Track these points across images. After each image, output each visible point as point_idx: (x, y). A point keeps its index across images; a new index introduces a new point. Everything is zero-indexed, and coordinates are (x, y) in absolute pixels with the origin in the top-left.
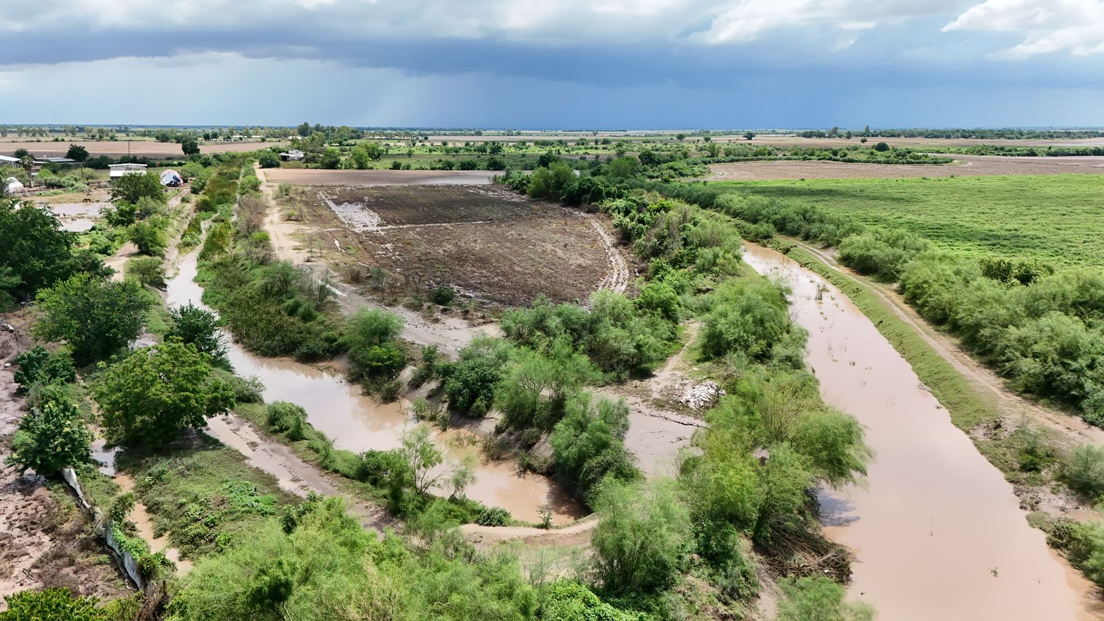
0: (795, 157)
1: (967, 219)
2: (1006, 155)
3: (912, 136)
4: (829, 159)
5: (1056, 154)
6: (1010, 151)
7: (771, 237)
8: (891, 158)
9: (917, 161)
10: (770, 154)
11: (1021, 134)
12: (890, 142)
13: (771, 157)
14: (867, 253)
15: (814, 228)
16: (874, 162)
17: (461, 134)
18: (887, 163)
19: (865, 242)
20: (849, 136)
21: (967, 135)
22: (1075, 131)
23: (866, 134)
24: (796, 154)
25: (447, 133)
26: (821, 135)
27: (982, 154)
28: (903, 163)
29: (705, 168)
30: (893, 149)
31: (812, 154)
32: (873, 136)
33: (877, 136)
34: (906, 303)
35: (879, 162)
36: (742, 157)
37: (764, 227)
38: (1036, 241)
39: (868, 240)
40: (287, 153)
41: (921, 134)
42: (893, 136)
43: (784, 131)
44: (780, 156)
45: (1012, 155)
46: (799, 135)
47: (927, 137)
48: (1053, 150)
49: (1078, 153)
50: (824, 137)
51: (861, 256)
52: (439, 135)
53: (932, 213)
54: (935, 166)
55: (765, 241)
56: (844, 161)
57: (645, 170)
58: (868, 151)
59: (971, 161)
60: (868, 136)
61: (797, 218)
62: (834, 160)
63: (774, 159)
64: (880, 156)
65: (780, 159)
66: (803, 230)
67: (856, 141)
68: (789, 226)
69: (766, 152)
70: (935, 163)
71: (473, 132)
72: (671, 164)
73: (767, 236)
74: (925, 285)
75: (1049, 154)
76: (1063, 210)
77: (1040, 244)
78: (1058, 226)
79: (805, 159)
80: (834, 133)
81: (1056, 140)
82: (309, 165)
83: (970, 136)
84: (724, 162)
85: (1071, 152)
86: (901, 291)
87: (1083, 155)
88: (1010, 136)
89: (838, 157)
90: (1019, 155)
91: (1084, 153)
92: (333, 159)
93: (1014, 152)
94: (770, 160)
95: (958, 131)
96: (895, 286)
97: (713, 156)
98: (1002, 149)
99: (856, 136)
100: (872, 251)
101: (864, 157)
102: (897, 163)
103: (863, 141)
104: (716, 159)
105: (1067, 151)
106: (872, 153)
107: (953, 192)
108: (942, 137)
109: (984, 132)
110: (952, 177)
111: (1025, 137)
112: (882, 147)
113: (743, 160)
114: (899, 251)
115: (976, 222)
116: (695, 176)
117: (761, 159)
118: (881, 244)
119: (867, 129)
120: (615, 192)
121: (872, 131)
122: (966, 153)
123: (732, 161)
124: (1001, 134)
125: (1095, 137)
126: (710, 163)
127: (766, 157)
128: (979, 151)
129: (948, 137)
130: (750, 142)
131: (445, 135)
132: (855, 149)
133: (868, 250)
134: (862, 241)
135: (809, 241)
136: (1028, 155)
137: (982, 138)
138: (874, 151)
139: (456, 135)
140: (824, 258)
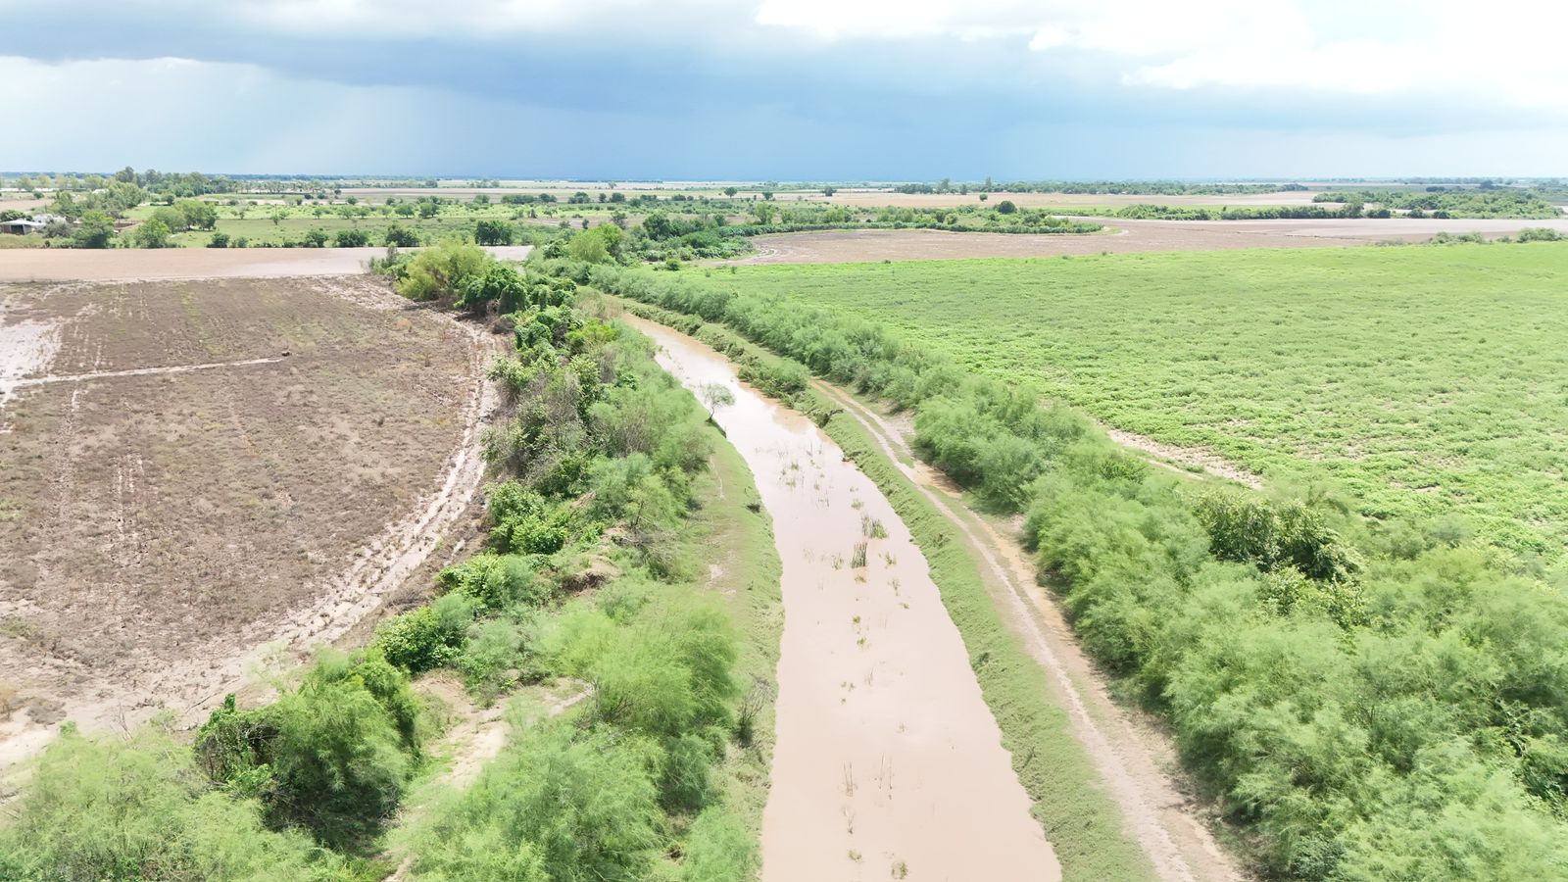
0: (883, 224)
1: (1135, 335)
2: (1170, 219)
3: (1047, 190)
4: (931, 227)
5: (1233, 217)
6: (1174, 213)
7: (802, 389)
8: (1019, 225)
9: (1054, 229)
10: (847, 219)
11: (1183, 189)
12: (1017, 200)
13: (849, 223)
14: (962, 444)
15: (877, 371)
16: (995, 231)
17: (404, 186)
18: (1013, 232)
19: (959, 420)
20: (964, 191)
21: (1117, 189)
22: (1247, 184)
23: (987, 189)
24: (885, 219)
25: (382, 183)
26: (927, 190)
27: (1139, 218)
28: (1035, 232)
29: (743, 243)
30: (1022, 210)
31: (908, 220)
32: (996, 191)
33: (1002, 190)
34: (1041, 585)
35: (1002, 231)
36: (808, 224)
37: (789, 368)
38: (1253, 381)
39: (964, 416)
40: (30, 219)
41: (1057, 188)
42: (1022, 190)
43: (879, 184)
44: (863, 221)
45: (1177, 219)
46: (898, 190)
47: (1065, 192)
48: (1229, 211)
49: (1260, 216)
50: (931, 192)
51: (951, 450)
52: (369, 186)
53: (1079, 323)
54: (1078, 236)
55: (790, 398)
56: (953, 229)
57: (645, 247)
58: (988, 214)
59: (1126, 229)
60: (990, 191)
61: (850, 350)
62: (939, 228)
63: (854, 227)
64: (1004, 221)
65: (862, 227)
66: (860, 373)
67: (972, 199)
68: (835, 365)
69: (842, 216)
70: (1079, 231)
71: (423, 183)
72: (693, 236)
73: (796, 387)
74: (1082, 562)
75: (1225, 218)
76: (1274, 313)
77: (1260, 389)
78: (1278, 348)
79: (897, 227)
80: (944, 188)
81: (1226, 196)
82: (50, 240)
83: (1120, 191)
84: (779, 231)
85: (1252, 215)
86: (1031, 543)
87: (1267, 217)
88: (1170, 191)
89: (945, 224)
90: (1186, 219)
91: (1269, 216)
92: (97, 231)
93: (1179, 215)
94: (847, 228)
95: (1104, 184)
96: (1018, 524)
97: (763, 222)
98: (1164, 210)
99: (975, 190)
100: (971, 439)
101: (980, 223)
102: (1026, 232)
103: (983, 198)
104: (767, 226)
105: (1247, 213)
106: (993, 218)
107: (1107, 282)
108: (1085, 192)
109: (1137, 185)
110: (1104, 254)
111: (1188, 192)
112: (1006, 208)
113: (809, 228)
114: (1025, 445)
115: (1150, 341)
116: (724, 256)
117: (834, 227)
118: (990, 423)
119: (989, 182)
120: (544, 295)
121: (994, 184)
122: (1118, 215)
123: (792, 230)
124: (1158, 189)
125: (1273, 191)
126: (757, 233)
127: (841, 224)
128: (1135, 213)
129: (1093, 192)
130: (828, 199)
131: (379, 186)
132: (970, 210)
133: (965, 435)
134: (952, 416)
135: (869, 396)
136: (1198, 218)
137: (1135, 193)
138: (997, 214)
139: (396, 186)
140: (888, 439)
